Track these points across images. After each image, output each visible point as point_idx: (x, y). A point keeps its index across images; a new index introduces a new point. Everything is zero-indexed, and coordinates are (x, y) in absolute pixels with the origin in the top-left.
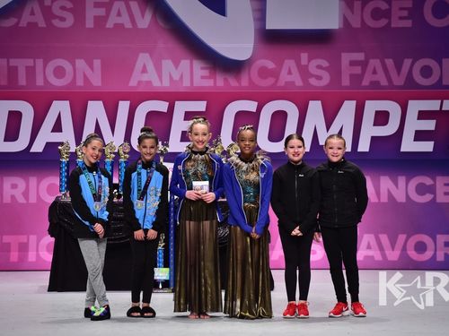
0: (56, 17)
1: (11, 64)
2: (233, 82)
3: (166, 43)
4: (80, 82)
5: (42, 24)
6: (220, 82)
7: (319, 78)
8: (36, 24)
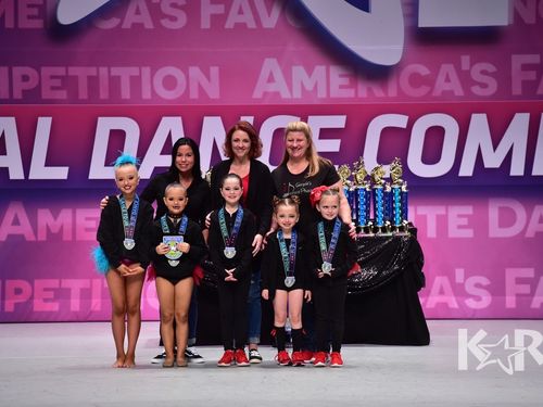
0: (165, 16)
1: (112, 74)
2: (378, 92)
3: (296, 45)
4: (194, 95)
5: (149, 25)
6: (363, 92)
7: (484, 86)
8: (142, 25)
